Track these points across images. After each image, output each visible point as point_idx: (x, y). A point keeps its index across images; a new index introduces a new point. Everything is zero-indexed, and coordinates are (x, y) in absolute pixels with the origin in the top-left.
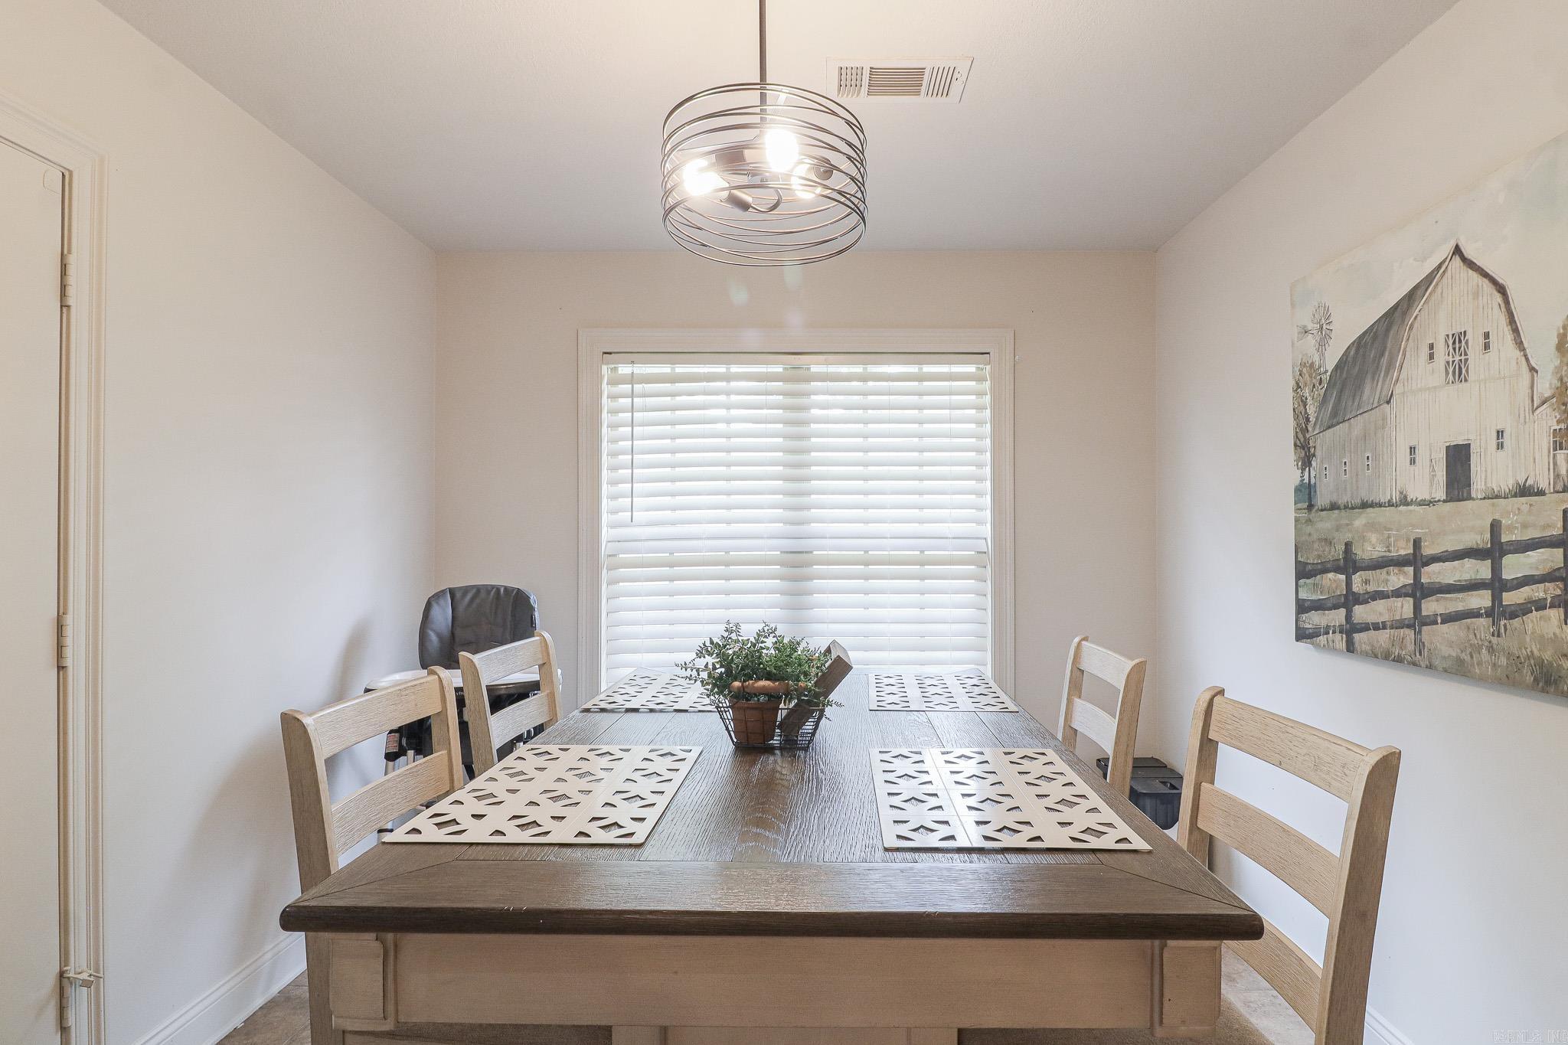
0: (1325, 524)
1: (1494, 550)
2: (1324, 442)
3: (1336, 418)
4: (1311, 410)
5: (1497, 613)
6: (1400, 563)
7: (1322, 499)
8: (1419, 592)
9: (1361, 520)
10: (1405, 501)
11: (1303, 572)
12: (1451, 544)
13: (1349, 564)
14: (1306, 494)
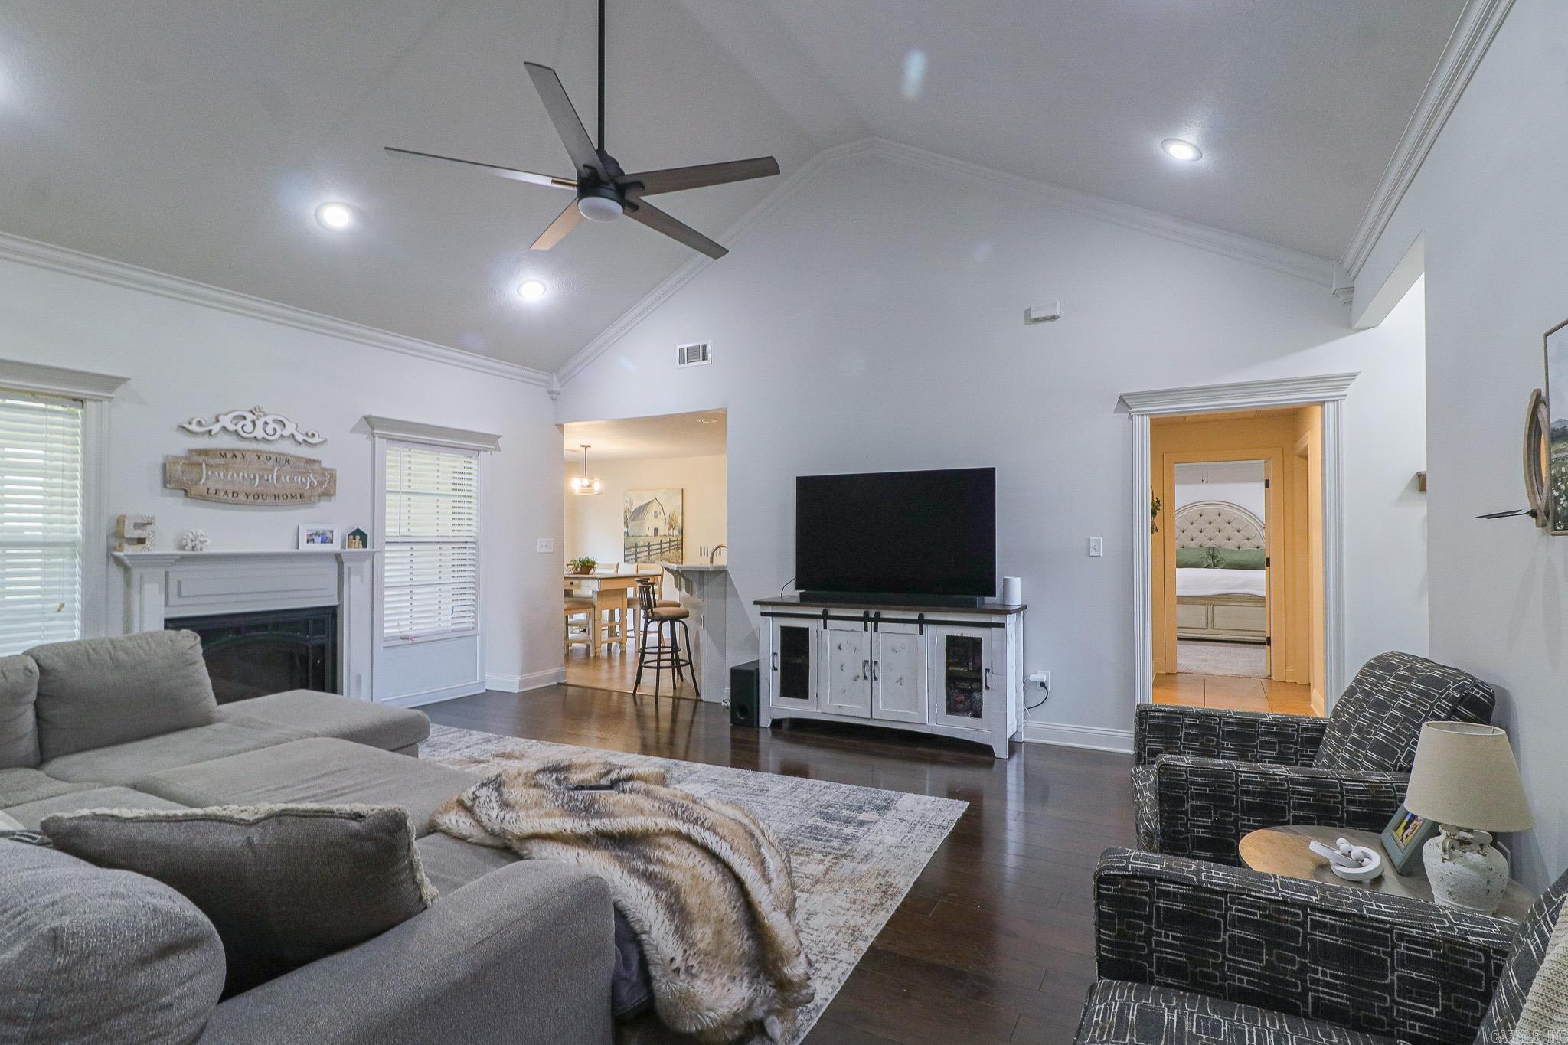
0: (632, 539)
1: (661, 544)
2: (631, 524)
3: (634, 520)
4: (628, 518)
5: (661, 553)
6: (646, 546)
7: (631, 534)
8: (650, 550)
9: (639, 539)
10: (647, 536)
11: (625, 549)
12: (655, 543)
13: (636, 546)
14: (627, 534)
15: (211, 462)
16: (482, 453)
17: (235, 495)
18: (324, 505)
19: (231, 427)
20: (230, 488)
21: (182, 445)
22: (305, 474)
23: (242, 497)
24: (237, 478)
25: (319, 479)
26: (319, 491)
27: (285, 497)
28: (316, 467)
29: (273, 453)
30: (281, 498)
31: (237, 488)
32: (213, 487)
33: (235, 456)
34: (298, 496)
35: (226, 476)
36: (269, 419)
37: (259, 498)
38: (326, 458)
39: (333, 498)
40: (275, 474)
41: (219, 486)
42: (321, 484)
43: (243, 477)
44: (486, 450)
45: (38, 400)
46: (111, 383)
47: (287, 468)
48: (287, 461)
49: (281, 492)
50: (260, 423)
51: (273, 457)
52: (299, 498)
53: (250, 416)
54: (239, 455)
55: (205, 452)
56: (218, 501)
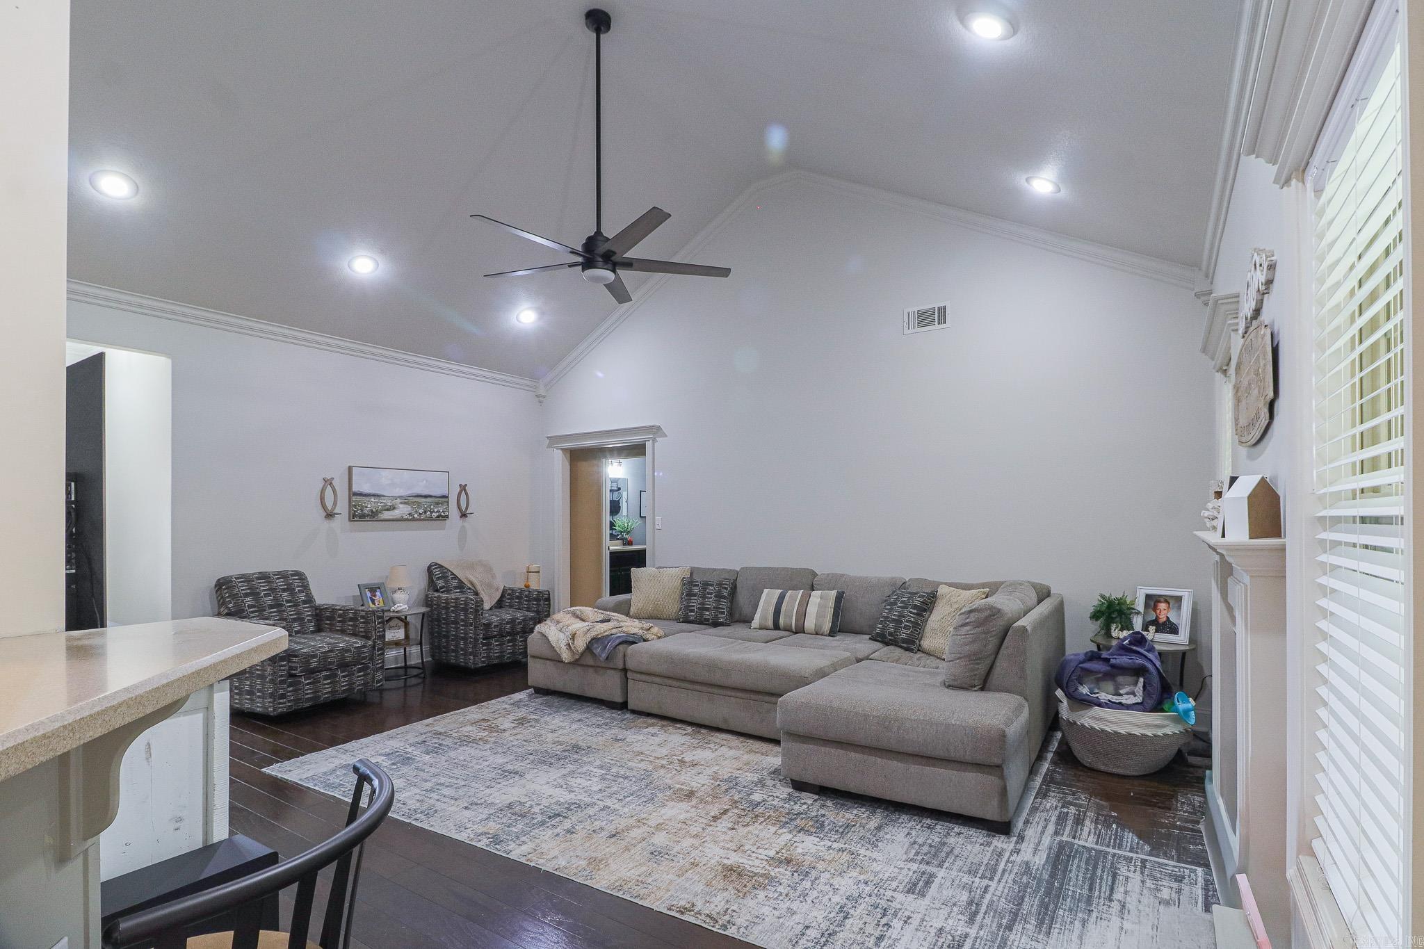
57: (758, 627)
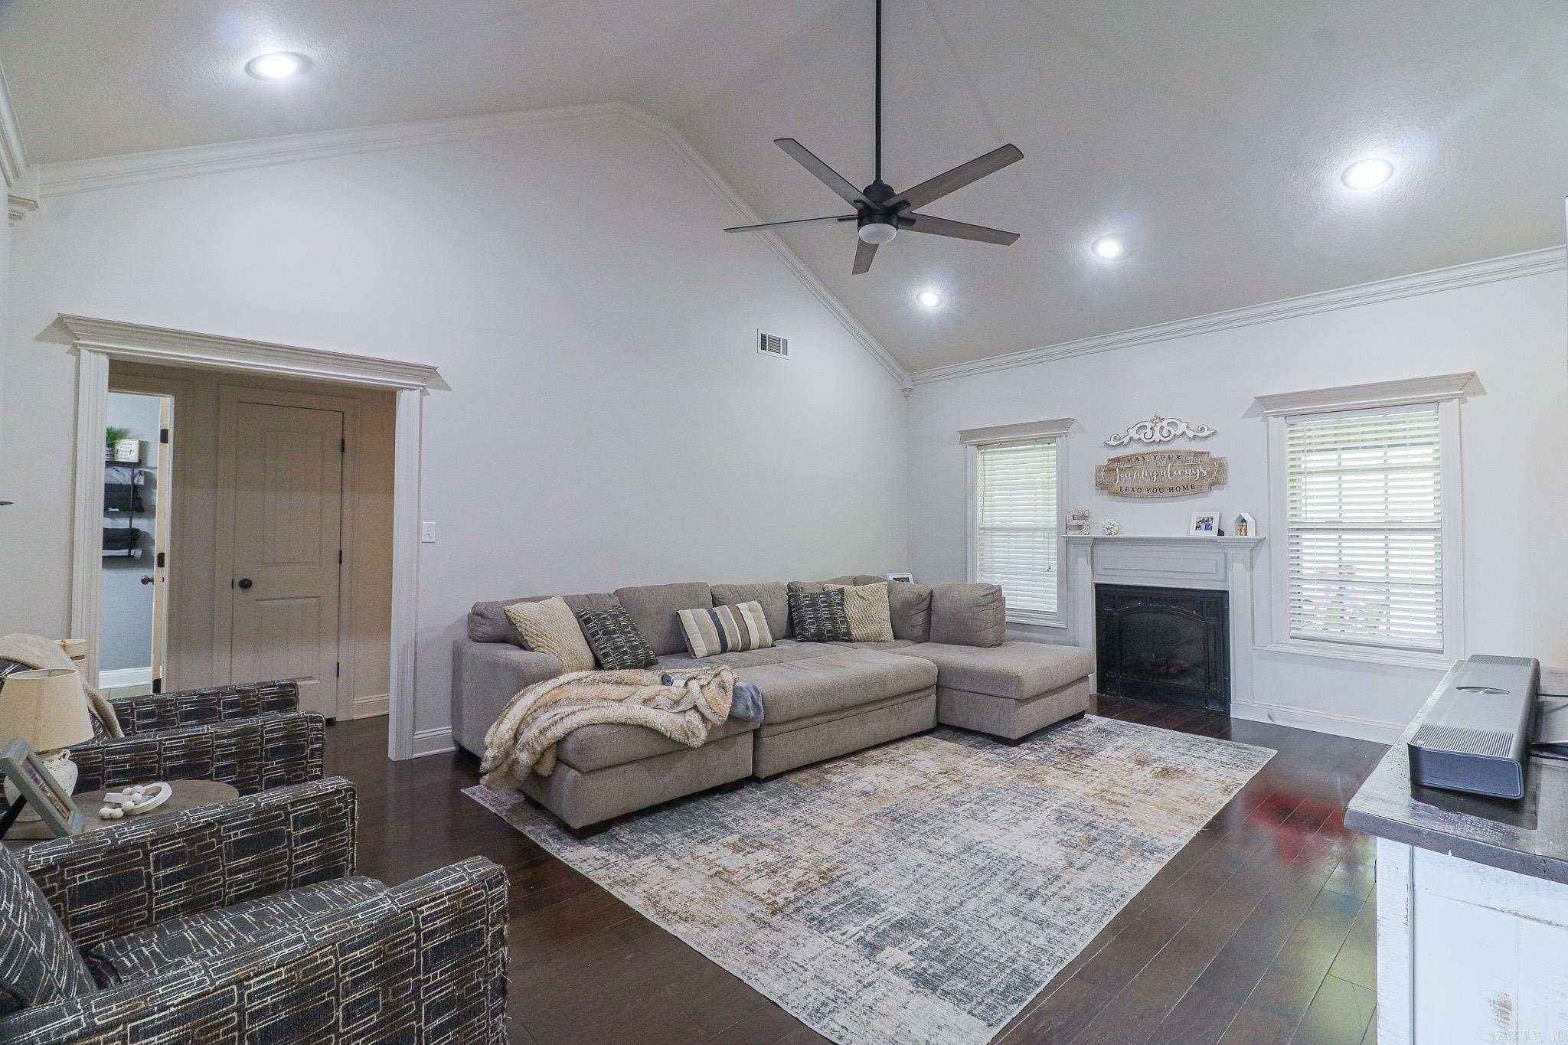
15: (1122, 466)
16: (1442, 404)
17: (1139, 490)
18: (1216, 492)
19: (1136, 437)
20: (1135, 485)
21: (1104, 457)
22: (1194, 466)
23: (1144, 492)
24: (1141, 477)
25: (1208, 469)
26: (1208, 481)
27: (1178, 489)
28: (1204, 458)
29: (1166, 452)
30: (1175, 490)
31: (1140, 485)
32: (1124, 486)
33: (1137, 459)
34: (1190, 487)
35: (1132, 476)
36: (1164, 423)
37: (1157, 491)
38: (1214, 448)
39: (1225, 486)
40: (1169, 471)
41: (1128, 485)
42: (1209, 474)
43: (1145, 476)
44: (1450, 399)
45: (1038, 443)
46: (1065, 424)
47: (1179, 463)
48: (1178, 457)
49: (1175, 485)
50: (1157, 429)
51: (1167, 456)
52: (1190, 489)
53: (1149, 425)
54: (1141, 458)
55: (1118, 460)
56: (1127, 496)
57: (705, 654)
